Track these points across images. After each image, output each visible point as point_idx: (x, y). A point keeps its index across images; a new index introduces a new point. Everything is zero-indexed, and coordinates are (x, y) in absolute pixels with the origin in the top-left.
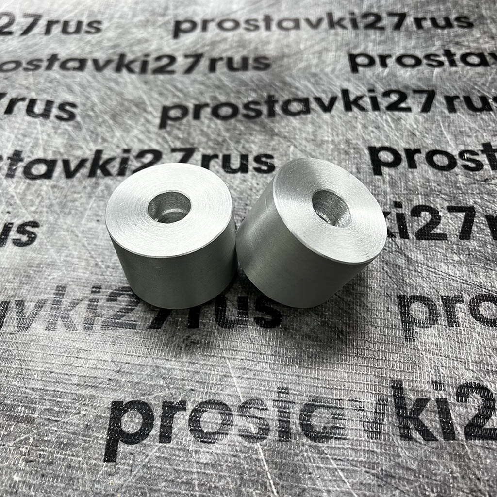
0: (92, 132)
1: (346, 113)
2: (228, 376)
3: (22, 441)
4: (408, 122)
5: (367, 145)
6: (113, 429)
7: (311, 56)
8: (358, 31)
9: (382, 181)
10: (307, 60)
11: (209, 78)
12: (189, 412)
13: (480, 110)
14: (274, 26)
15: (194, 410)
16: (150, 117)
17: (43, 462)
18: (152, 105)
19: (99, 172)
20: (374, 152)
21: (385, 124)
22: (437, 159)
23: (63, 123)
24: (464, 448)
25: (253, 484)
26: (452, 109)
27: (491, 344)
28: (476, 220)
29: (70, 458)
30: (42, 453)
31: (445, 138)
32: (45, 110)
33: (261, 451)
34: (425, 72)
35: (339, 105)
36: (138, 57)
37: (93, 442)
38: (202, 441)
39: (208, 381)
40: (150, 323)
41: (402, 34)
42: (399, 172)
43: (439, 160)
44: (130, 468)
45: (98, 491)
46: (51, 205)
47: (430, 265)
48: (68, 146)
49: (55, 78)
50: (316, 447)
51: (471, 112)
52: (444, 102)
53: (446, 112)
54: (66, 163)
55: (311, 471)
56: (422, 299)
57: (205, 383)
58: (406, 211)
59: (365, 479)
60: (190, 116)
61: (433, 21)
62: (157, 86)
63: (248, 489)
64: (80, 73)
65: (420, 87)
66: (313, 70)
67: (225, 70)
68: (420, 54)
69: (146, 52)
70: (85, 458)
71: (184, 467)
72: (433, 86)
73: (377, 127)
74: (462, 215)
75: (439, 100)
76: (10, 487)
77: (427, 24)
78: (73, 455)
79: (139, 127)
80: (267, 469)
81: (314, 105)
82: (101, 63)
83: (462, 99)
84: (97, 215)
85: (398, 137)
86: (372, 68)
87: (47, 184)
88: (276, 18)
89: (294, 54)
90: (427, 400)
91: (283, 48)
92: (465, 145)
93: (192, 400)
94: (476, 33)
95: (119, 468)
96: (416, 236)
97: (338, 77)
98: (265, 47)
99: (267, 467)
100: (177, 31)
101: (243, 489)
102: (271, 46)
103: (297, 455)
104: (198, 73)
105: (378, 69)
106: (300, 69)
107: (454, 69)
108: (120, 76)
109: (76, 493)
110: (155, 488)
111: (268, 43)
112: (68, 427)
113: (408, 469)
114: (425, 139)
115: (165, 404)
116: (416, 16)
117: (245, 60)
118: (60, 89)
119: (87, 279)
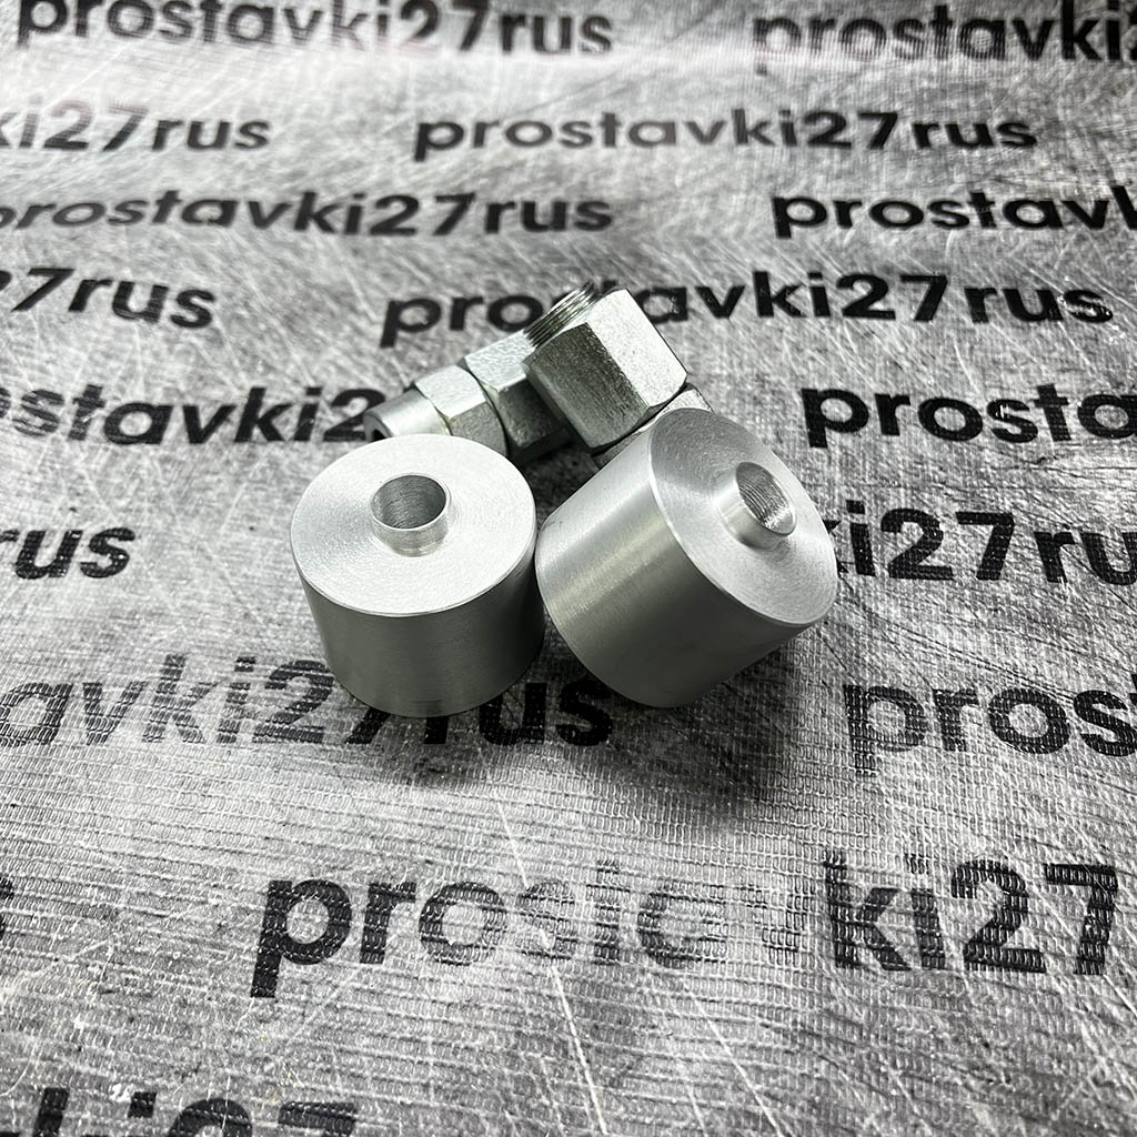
0: (245, 352)
1: (760, 320)
2: (500, 837)
3: (92, 952)
4: (887, 340)
5: (800, 386)
6: (270, 934)
7: (695, 202)
8: (796, 150)
9: (826, 458)
10: (687, 210)
11: (485, 245)
12: (420, 905)
13: (1038, 318)
14: (622, 138)
15: (431, 902)
16: (362, 324)
17: (132, 994)
18: (367, 299)
19: (256, 431)
20: (812, 399)
21: (838, 345)
22: (943, 416)
23: (186, 331)
24: (960, 986)
25: (541, 1045)
26: (980, 315)
27: (1029, 787)
28: (1014, 540)
29: (184, 987)
30: (130, 976)
31: (962, 373)
32: (150, 304)
33: (558, 981)
34: (930, 237)
35: (748, 303)
36: (342, 198)
37: (230, 958)
38: (444, 962)
39: (460, 846)
40: (348, 733)
41: (887, 157)
42: (862, 440)
43: (949, 418)
44: (300, 1010)
45: (238, 1052)
46: (159, 497)
47: (914, 629)
48: (195, 377)
49: (172, 240)
50: (667, 975)
51: (1019, 322)
52: (964, 300)
53: (968, 320)
54: (191, 413)
55: (655, 1022)
56: (894, 695)
57: (454, 849)
58: (872, 520)
59: (760, 1039)
60: (445, 322)
61: (953, 130)
62: (378, 260)
63: (531, 1054)
64: (222, 231)
65: (917, 268)
66: (698, 231)
67: (519, 227)
68: (921, 201)
69: (357, 189)
70: (215, 988)
71: (407, 1010)
72: (943, 267)
73: (823, 351)
74: (986, 531)
75: (955, 295)
76: (67, 1040)
77: (940, 137)
78: (191, 983)
79: (340, 344)
80: (570, 1017)
81: (695, 302)
82: (266, 210)
83: (1001, 294)
84: (251, 518)
85: (864, 372)
86: (820, 228)
87: (152, 453)
88: (627, 120)
89: (661, 198)
90: (894, 891)
91: (638, 184)
92: (1001, 388)
93: (427, 882)
94: (1040, 158)
95: (279, 1009)
96: (889, 570)
97: (747, 247)
98: (602, 182)
99: (568, 1012)
100: (424, 145)
101: (522, 1054)
102: (616, 180)
103: (630, 991)
104: (463, 234)
105: (832, 228)
106: (672, 228)
107: (989, 232)
108: (305, 239)
109: (195, 1054)
110: (350, 1048)
111: (608, 173)
112: (184, 928)
113: (848, 1022)
114: (919, 376)
115: (374, 889)
116: (918, 119)
117: (560, 208)
118: (181, 262)
119: (229, 643)
